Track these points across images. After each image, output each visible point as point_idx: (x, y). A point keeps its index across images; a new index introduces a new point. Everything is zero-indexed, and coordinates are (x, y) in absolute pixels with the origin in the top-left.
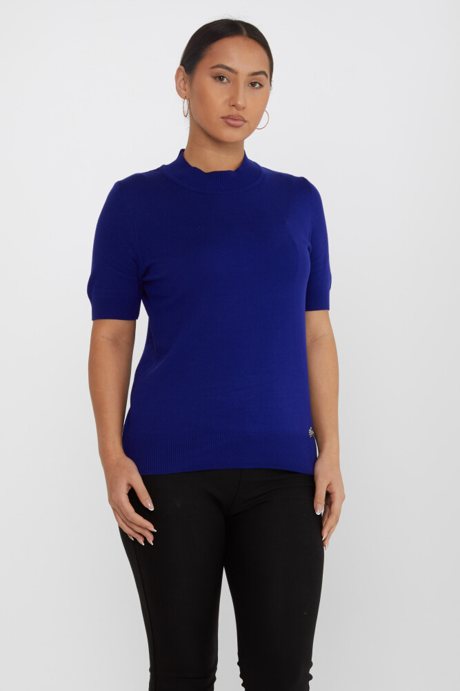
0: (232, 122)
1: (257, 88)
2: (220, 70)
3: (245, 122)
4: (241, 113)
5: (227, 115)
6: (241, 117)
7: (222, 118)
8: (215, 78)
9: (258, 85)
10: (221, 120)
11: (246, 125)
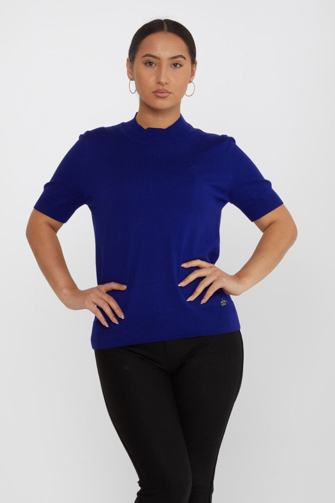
0: (160, 95)
1: (179, 67)
2: (147, 58)
3: (171, 93)
4: (165, 87)
5: (155, 90)
6: (165, 90)
7: (153, 92)
8: (146, 64)
9: (178, 65)
10: (153, 94)
11: (171, 95)
